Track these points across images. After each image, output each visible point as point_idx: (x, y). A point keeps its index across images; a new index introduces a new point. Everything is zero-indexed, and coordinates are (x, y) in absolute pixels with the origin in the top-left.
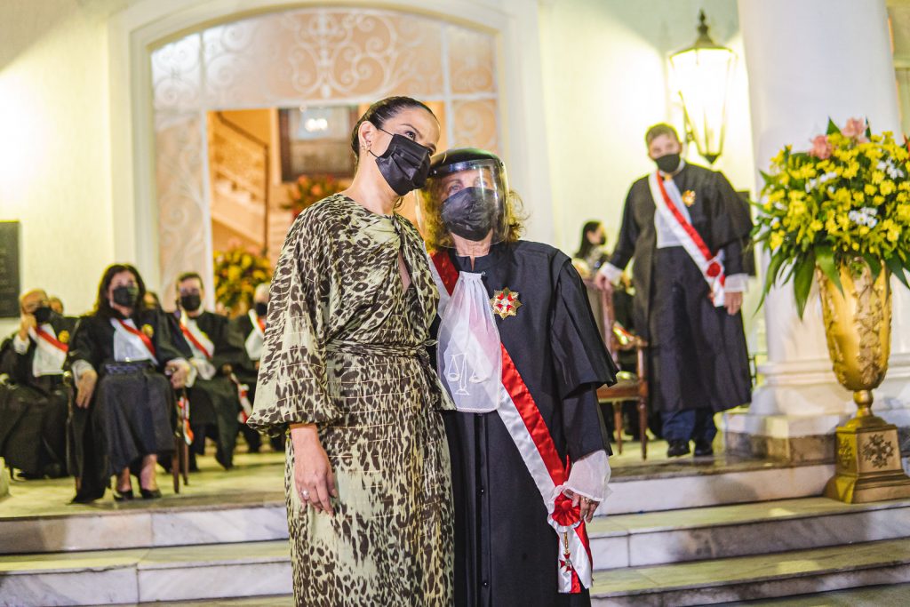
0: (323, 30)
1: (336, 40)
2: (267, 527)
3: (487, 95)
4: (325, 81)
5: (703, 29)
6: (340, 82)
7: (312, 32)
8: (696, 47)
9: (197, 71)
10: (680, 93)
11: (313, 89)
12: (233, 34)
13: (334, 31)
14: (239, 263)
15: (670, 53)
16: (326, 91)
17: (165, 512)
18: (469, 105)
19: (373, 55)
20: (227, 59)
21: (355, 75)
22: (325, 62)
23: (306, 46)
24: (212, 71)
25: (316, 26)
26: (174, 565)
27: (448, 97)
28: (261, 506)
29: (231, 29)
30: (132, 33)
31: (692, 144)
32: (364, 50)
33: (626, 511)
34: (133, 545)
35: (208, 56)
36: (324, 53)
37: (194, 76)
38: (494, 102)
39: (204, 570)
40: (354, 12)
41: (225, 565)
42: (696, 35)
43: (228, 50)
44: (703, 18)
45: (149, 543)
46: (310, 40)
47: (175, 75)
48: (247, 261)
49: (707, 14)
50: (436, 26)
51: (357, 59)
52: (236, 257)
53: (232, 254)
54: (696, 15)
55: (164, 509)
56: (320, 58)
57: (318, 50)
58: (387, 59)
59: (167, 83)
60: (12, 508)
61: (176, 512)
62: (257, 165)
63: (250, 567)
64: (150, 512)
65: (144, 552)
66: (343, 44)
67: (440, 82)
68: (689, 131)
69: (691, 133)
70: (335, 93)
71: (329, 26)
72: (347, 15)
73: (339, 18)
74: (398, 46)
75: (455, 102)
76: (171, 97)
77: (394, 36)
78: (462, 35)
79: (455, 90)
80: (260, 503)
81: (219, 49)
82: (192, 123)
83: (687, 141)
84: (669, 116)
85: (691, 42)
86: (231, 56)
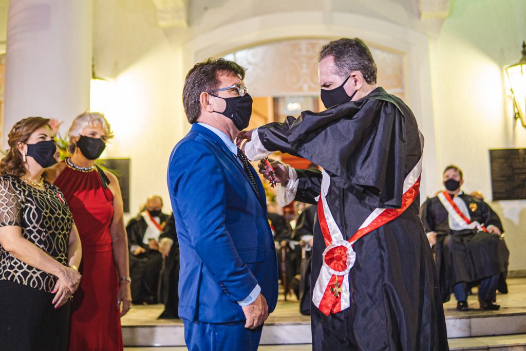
0: (304, 52)
1: (312, 58)
3: (398, 90)
4: (305, 81)
5: (525, 53)
6: (313, 81)
7: (297, 53)
8: (521, 63)
10: (511, 90)
11: (298, 86)
12: (253, 54)
13: (311, 53)
15: (505, 67)
16: (305, 87)
22: (305, 71)
23: (294, 61)
25: (300, 50)
29: (251, 51)
30: (196, 53)
31: (519, 120)
36: (305, 65)
38: (402, 94)
40: (322, 42)
42: (520, 56)
43: (250, 63)
44: (524, 46)
46: (296, 58)
56: (302, 68)
57: (301, 64)
68: (516, 112)
69: (518, 113)
70: (311, 88)
71: (308, 50)
72: (317, 44)
78: (385, 55)
81: (245, 62)
83: (515, 118)
84: (505, 104)
85: (518, 61)
86: (251, 67)
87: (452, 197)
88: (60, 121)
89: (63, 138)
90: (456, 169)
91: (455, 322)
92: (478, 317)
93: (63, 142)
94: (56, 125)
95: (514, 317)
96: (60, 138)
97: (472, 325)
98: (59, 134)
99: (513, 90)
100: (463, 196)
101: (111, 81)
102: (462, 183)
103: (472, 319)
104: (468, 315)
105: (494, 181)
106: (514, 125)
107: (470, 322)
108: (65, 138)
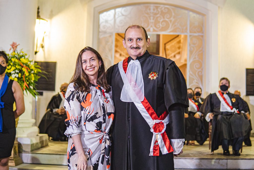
0: (152, 11)
1: (156, 14)
3: (200, 34)
4: (152, 26)
6: (155, 26)
7: (148, 11)
9: (113, 21)
12: (125, 10)
13: (155, 11)
16: (152, 29)
18: (195, 36)
19: (167, 20)
20: (122, 18)
21: (161, 25)
22: (152, 21)
23: (146, 15)
24: (118, 21)
25: (150, 9)
27: (188, 34)
29: (124, 9)
30: (94, 8)
32: (164, 18)
33: (235, 169)
35: (117, 16)
36: (152, 18)
37: (112, 22)
38: (202, 36)
40: (162, 6)
43: (123, 15)
46: (148, 14)
47: (106, 21)
50: (186, 12)
51: (161, 20)
56: (150, 19)
57: (150, 17)
58: (171, 21)
59: (104, 24)
60: (50, 150)
66: (158, 15)
67: (187, 29)
70: (154, 30)
71: (154, 10)
72: (160, 7)
73: (157, 7)
74: (174, 17)
75: (190, 36)
76: (105, 28)
77: (173, 14)
78: (195, 15)
79: (190, 32)
81: (120, 14)
82: (110, 36)
86: (124, 17)
87: (223, 94)
88: (17, 44)
89: (19, 53)
90: (227, 79)
91: (219, 161)
92: (232, 159)
93: (19, 55)
94: (15, 46)
95: (250, 160)
96: (17, 53)
97: (228, 163)
98: (17, 50)
100: (229, 94)
101: (49, 20)
102: (229, 88)
103: (228, 160)
104: (226, 158)
105: (247, 85)
107: (227, 161)
108: (20, 53)
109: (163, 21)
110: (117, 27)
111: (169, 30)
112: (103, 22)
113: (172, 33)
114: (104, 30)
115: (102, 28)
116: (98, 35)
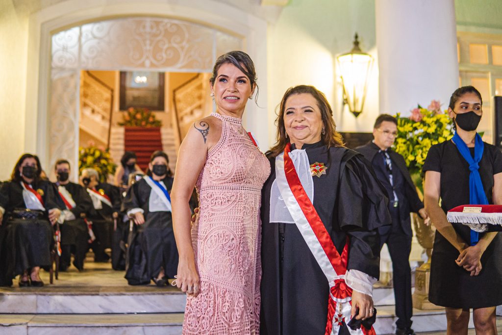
0: (148, 29)
1: (155, 35)
2: (100, 306)
4: (147, 58)
5: (356, 43)
6: (155, 58)
7: (142, 30)
8: (352, 53)
9: (77, 47)
10: (341, 77)
11: (140, 62)
12: (98, 28)
13: (154, 30)
14: (93, 155)
15: (338, 55)
16: (147, 63)
17: (44, 295)
19: (175, 45)
21: (164, 56)
22: (148, 47)
23: (138, 38)
24: (85, 48)
25: (144, 27)
26: (48, 325)
28: (98, 295)
29: (97, 25)
30: (43, 24)
31: (346, 106)
32: (170, 42)
34: (25, 312)
35: (83, 40)
36: (148, 42)
37: (75, 50)
39: (64, 328)
40: (166, 21)
41: (76, 327)
42: (352, 46)
43: (95, 37)
44: (356, 37)
45: (34, 312)
46: (140, 34)
47: (65, 49)
48: (97, 154)
49: (359, 35)
50: (210, 31)
51: (165, 47)
52: (92, 151)
53: (90, 149)
54: (353, 35)
55: (43, 293)
56: (145, 45)
57: (144, 40)
58: (182, 48)
59: (60, 53)
61: (50, 295)
62: (106, 100)
63: (90, 328)
64: (36, 294)
65: (31, 317)
66: (160, 38)
67: (211, 62)
68: (345, 98)
69: (347, 100)
70: (152, 65)
71: (152, 27)
72: (162, 22)
73: (157, 23)
74: (188, 41)
76: (62, 61)
77: (187, 36)
78: (225, 37)
80: (97, 293)
81: (90, 36)
82: (72, 76)
83: (344, 104)
84: (335, 89)
85: (349, 50)
86: (95, 41)
99: (343, 77)
106: (343, 110)
109: (167, 49)
110: (83, 59)
111: (179, 65)
112: (57, 51)
113: (184, 71)
114: (59, 64)
115: (56, 62)
116: (50, 73)
